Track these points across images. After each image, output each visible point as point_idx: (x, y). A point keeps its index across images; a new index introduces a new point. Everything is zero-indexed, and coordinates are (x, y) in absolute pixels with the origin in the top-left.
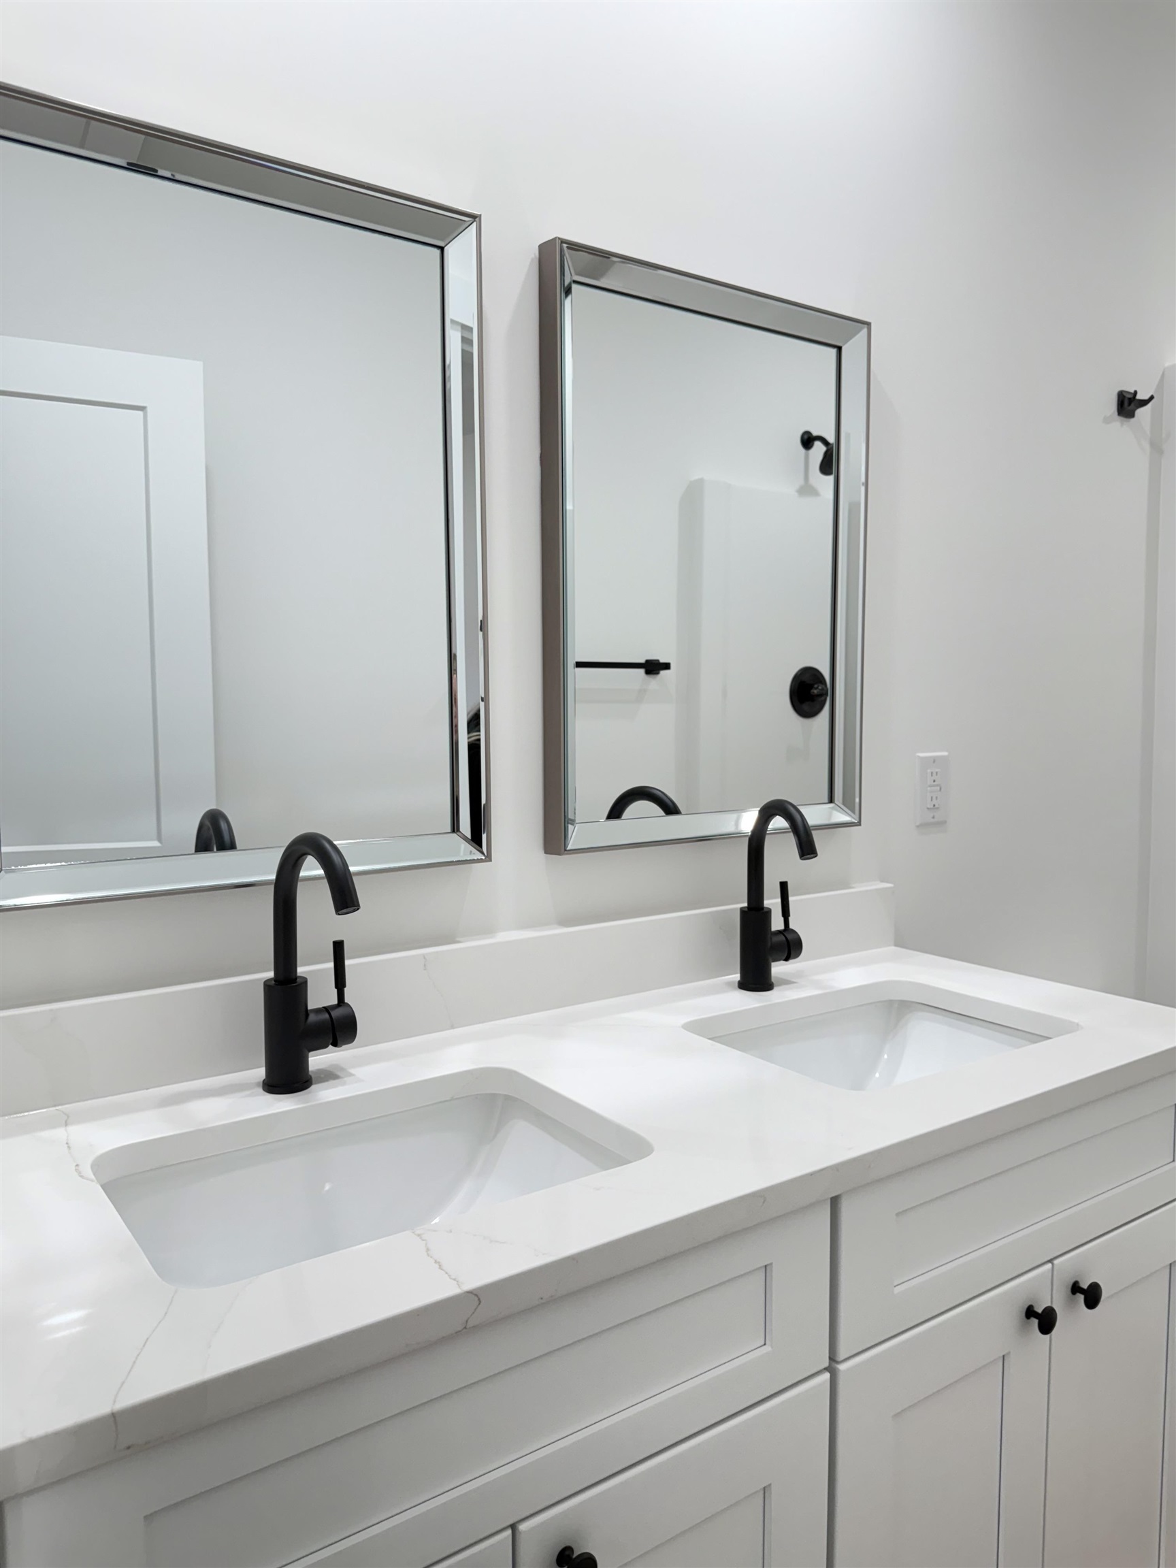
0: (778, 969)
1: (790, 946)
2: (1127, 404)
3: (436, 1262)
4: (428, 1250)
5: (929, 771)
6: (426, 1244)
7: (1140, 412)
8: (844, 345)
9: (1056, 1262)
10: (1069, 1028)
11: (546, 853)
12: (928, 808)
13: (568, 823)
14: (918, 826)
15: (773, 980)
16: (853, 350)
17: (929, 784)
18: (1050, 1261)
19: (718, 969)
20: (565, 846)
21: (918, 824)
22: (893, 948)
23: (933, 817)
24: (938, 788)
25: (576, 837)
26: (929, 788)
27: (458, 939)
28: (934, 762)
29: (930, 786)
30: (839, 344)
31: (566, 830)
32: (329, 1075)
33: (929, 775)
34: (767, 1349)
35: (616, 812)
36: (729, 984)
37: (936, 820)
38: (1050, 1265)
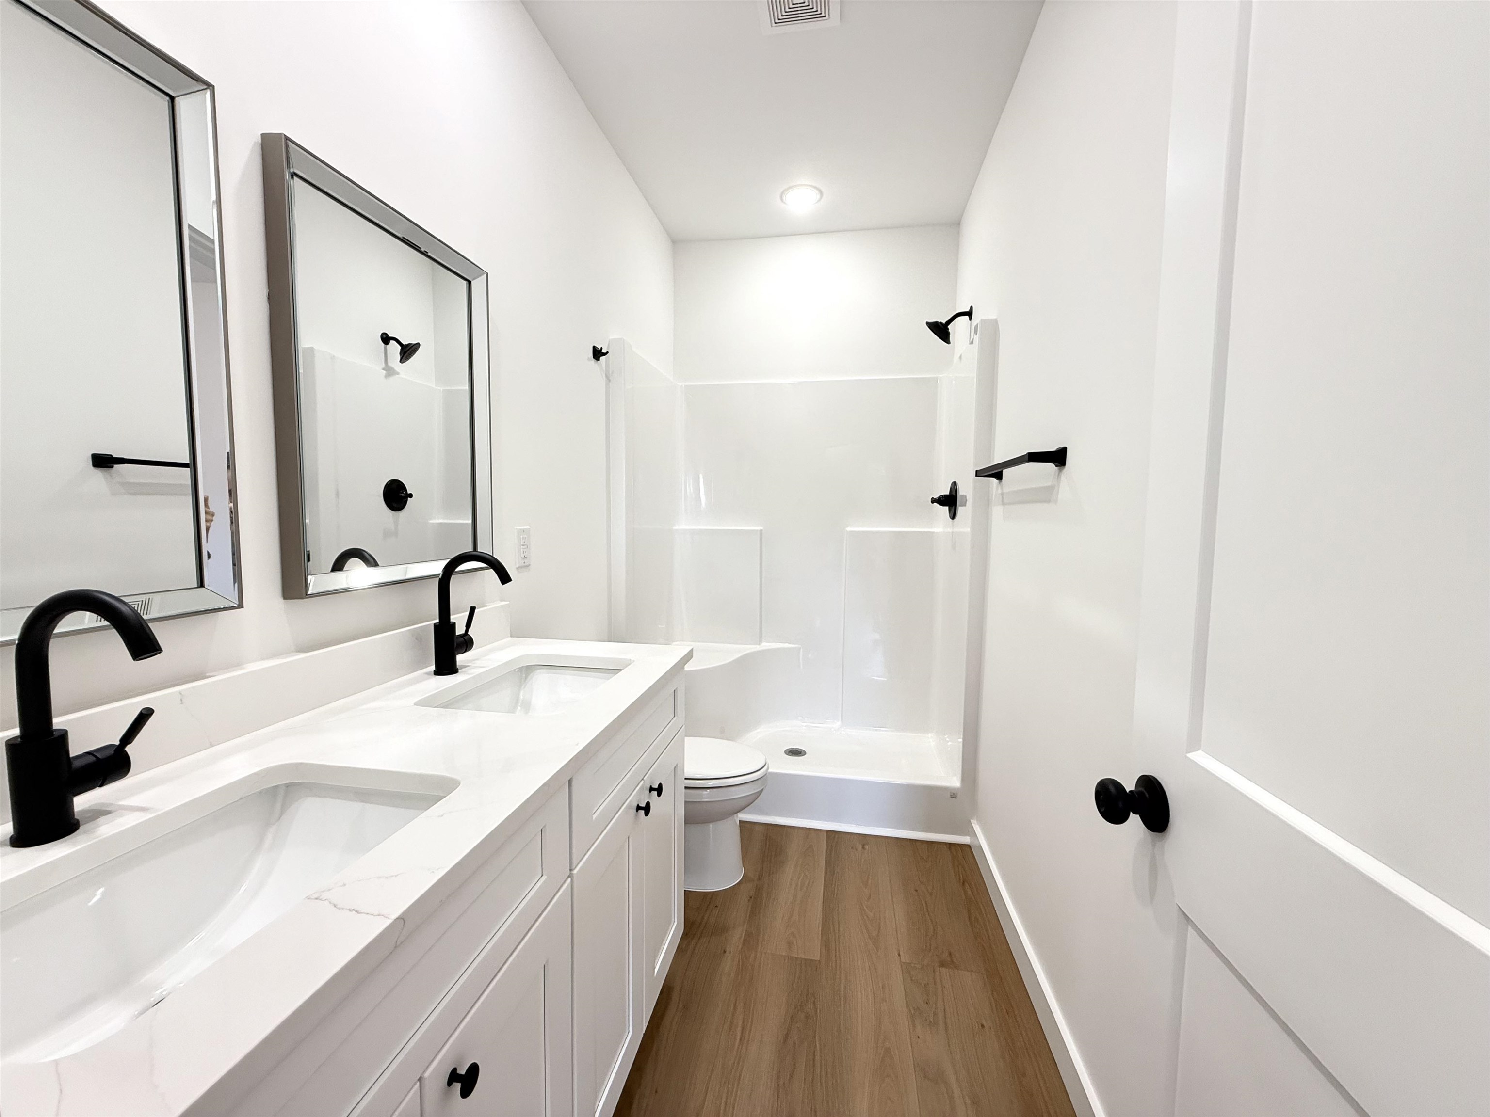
0: (460, 658)
1: (467, 643)
2: (598, 354)
3: (350, 910)
4: (335, 906)
5: (522, 537)
6: (330, 902)
7: (602, 358)
8: (473, 280)
9: (644, 779)
10: (628, 663)
11: (285, 598)
12: (522, 558)
13: (308, 575)
14: (517, 568)
15: (458, 667)
16: (478, 285)
17: (522, 544)
18: (643, 779)
19: (418, 665)
20: (306, 591)
21: (517, 567)
22: (510, 638)
23: (524, 563)
24: (526, 546)
25: (315, 583)
26: (522, 546)
27: (207, 675)
28: (524, 531)
29: (523, 545)
30: (470, 280)
31: (306, 580)
32: (98, 813)
33: (522, 539)
34: (544, 877)
35: (339, 565)
36: (428, 674)
37: (525, 564)
38: (643, 781)
